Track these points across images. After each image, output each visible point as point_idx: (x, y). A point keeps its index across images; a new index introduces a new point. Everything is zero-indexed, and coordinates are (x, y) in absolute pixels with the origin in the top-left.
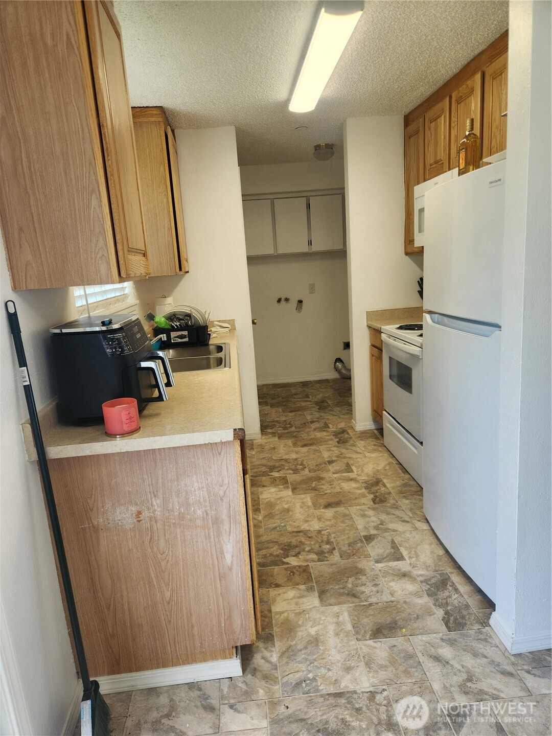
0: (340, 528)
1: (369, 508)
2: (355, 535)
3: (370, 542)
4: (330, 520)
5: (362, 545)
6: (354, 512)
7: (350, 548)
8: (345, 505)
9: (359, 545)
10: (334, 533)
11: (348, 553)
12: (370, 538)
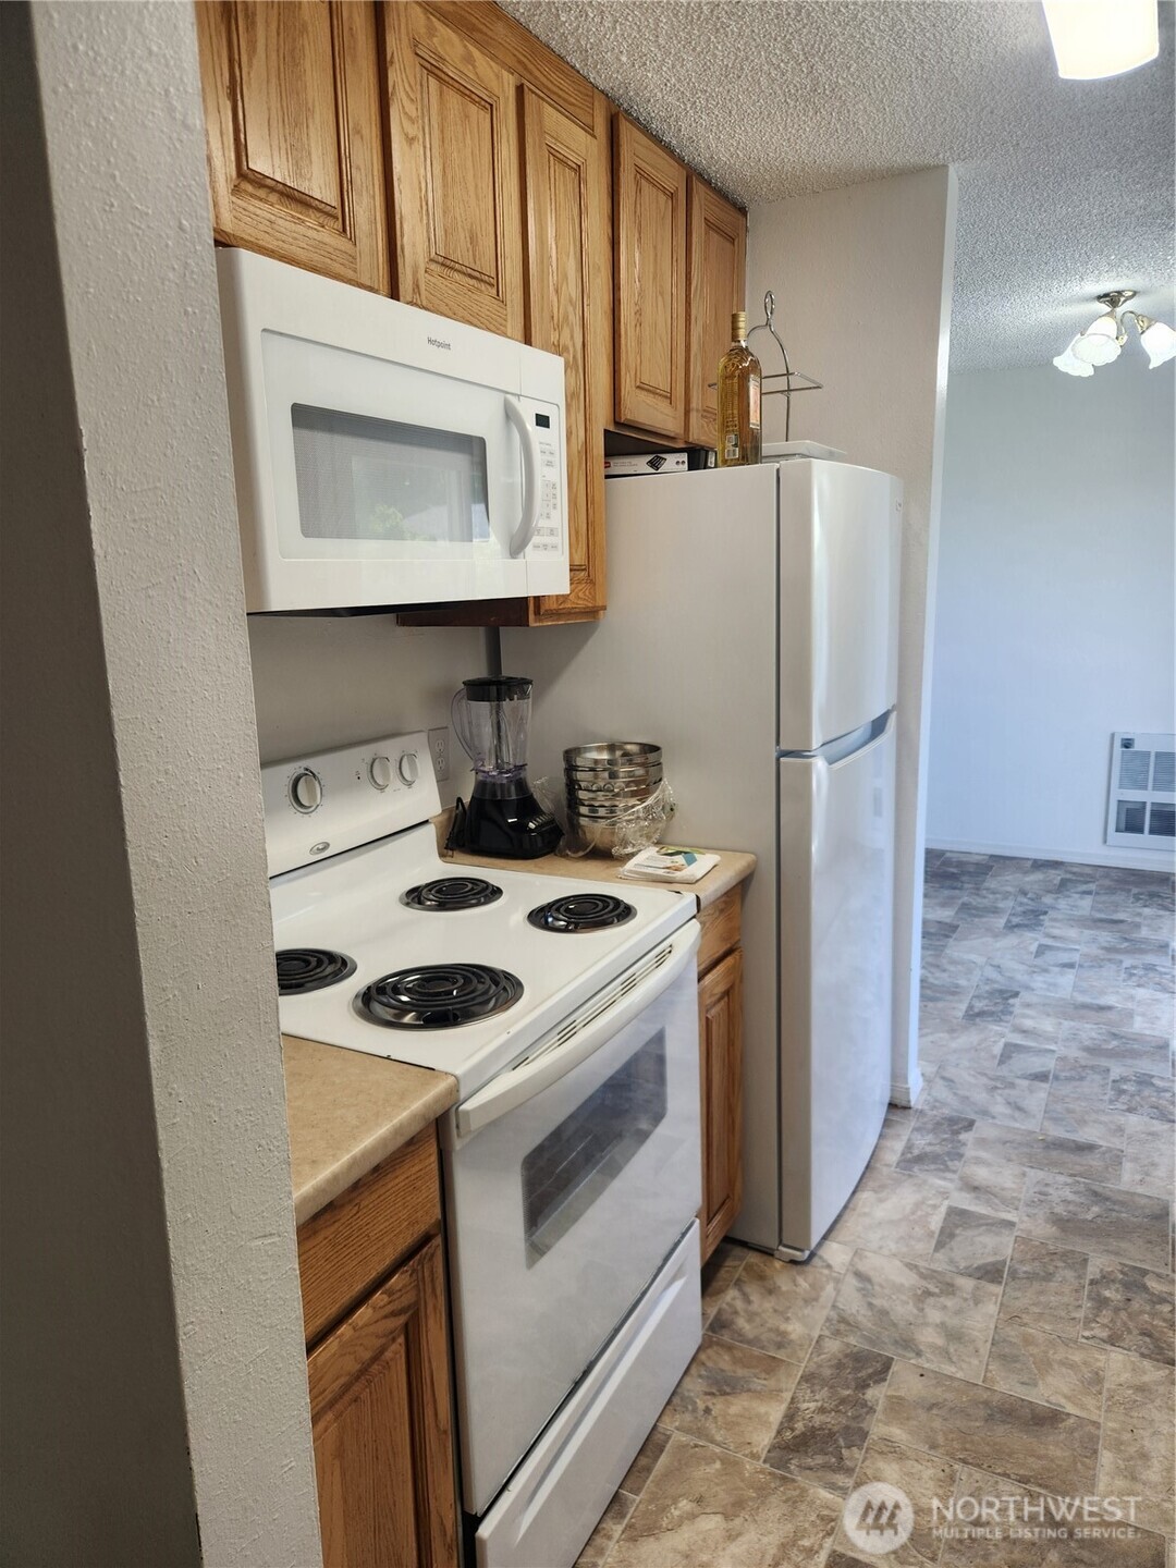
0: (1047, 1327)
1: (919, 1354)
2: (1018, 1294)
3: (993, 1264)
4: (1063, 1363)
5: (1017, 1266)
6: (975, 1362)
7: (1051, 1269)
8: (986, 1395)
9: (1026, 1268)
10: (1074, 1319)
11: (1065, 1262)
12: (987, 1272)
